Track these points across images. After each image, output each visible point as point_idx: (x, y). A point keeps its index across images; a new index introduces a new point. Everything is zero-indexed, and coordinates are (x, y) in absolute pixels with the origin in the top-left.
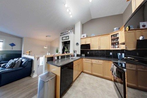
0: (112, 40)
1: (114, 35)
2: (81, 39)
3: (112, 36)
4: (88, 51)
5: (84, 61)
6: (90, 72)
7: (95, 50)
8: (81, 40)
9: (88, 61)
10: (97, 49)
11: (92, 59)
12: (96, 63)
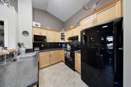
0: (62, 36)
1: (62, 33)
2: (33, 27)
3: (61, 33)
4: (42, 43)
5: (41, 56)
6: (49, 64)
7: (49, 43)
8: (33, 29)
9: (46, 54)
10: (53, 42)
11: (50, 51)
12: (54, 53)
